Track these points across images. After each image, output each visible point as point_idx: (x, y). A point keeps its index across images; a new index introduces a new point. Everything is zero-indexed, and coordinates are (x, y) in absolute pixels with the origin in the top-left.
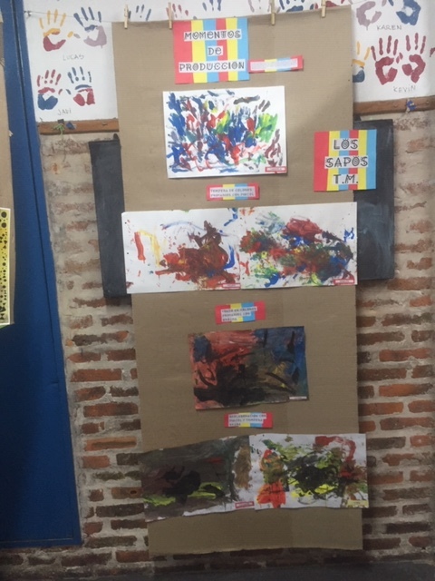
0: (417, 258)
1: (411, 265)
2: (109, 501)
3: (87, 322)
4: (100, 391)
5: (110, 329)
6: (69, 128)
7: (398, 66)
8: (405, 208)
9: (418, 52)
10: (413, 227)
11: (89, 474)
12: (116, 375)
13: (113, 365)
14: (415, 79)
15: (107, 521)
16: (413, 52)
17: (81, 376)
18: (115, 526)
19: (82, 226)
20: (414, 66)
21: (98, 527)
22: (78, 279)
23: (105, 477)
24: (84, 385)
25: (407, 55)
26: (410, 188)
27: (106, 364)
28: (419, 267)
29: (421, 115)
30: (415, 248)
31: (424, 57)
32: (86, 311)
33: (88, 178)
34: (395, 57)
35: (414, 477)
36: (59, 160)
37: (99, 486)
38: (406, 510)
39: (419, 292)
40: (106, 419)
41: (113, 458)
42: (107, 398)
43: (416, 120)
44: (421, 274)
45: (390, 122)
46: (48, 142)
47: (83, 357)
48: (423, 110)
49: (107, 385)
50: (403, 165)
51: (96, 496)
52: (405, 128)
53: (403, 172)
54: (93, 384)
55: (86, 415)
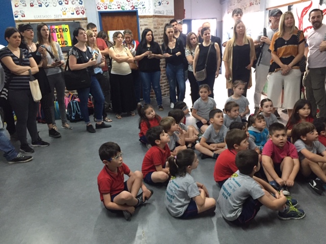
6: (21, 21)
7: (80, 12)
14: (83, 14)
25: (81, 10)
29: (85, 21)
31: (84, 10)
45: (79, 22)
46: (17, 24)
52: (82, 23)
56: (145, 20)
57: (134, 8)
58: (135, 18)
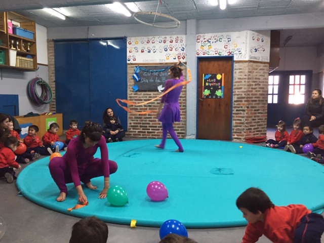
2: (132, 125)
3: (132, 94)
6: (132, 64)
7: (181, 57)
11: (130, 120)
12: (135, 103)
14: (183, 59)
15: (132, 128)
18: (133, 129)
20: (183, 57)
21: (130, 129)
22: (131, 87)
23: (132, 121)
25: (182, 55)
27: (134, 101)
31: (185, 56)
32: (132, 92)
35: (182, 124)
36: (130, 69)
38: (181, 130)
40: (133, 110)
46: (128, 66)
51: (130, 123)
56: (240, 64)
57: (231, 53)
58: (230, 62)
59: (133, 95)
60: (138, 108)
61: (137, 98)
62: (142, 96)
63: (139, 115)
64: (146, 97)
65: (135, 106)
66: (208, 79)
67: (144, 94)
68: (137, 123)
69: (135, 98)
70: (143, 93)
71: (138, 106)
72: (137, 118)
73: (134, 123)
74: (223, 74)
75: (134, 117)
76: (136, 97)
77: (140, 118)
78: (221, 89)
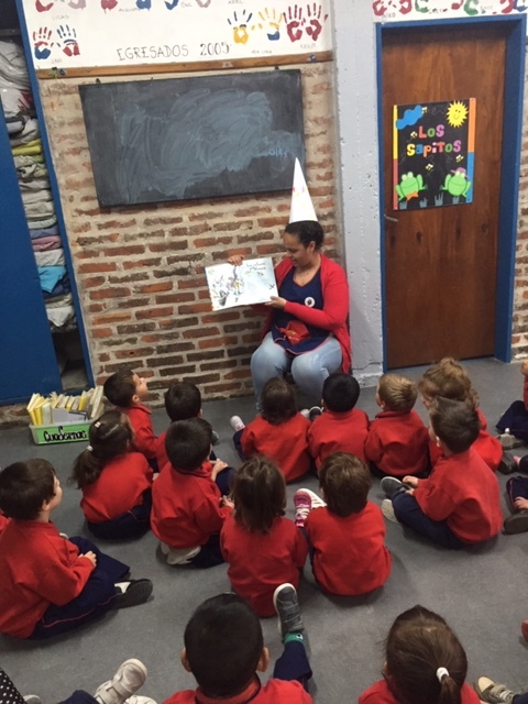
0: (322, 172)
1: (319, 178)
2: (114, 361)
3: (86, 227)
4: (100, 280)
5: (105, 232)
6: (62, 74)
7: (302, 28)
8: (313, 136)
9: (315, 18)
10: (319, 150)
11: (97, 342)
12: (113, 267)
13: (109, 260)
14: (315, 38)
16: (313, 18)
17: (85, 269)
19: (76, 152)
20: (314, 28)
22: (77, 194)
23: (110, 344)
24: (88, 276)
25: (308, 19)
26: (316, 121)
27: (103, 259)
28: (324, 179)
29: (320, 66)
30: (321, 165)
31: (321, 21)
32: (85, 219)
33: (80, 114)
34: (300, 21)
36: (54, 99)
37: (106, 350)
39: (325, 198)
40: (107, 301)
41: (115, 330)
42: (107, 285)
43: (317, 69)
44: (326, 184)
45: (298, 71)
46: (45, 85)
47: (86, 254)
48: (321, 61)
49: (106, 275)
50: (310, 103)
51: (104, 357)
52: (310, 75)
53: (310, 108)
54: (95, 275)
55: (91, 298)
57: (513, 6)
59: (94, 233)
60: (130, 285)
61: (116, 245)
62: (138, 230)
63: (139, 315)
64: (161, 233)
65: (113, 280)
66: (415, 128)
67: (148, 222)
68: (132, 353)
69: (109, 245)
70: (141, 216)
71: (126, 279)
72: (131, 329)
73: (122, 354)
74: (473, 102)
75: (113, 328)
76: (111, 238)
77: (144, 328)
78: (464, 164)
